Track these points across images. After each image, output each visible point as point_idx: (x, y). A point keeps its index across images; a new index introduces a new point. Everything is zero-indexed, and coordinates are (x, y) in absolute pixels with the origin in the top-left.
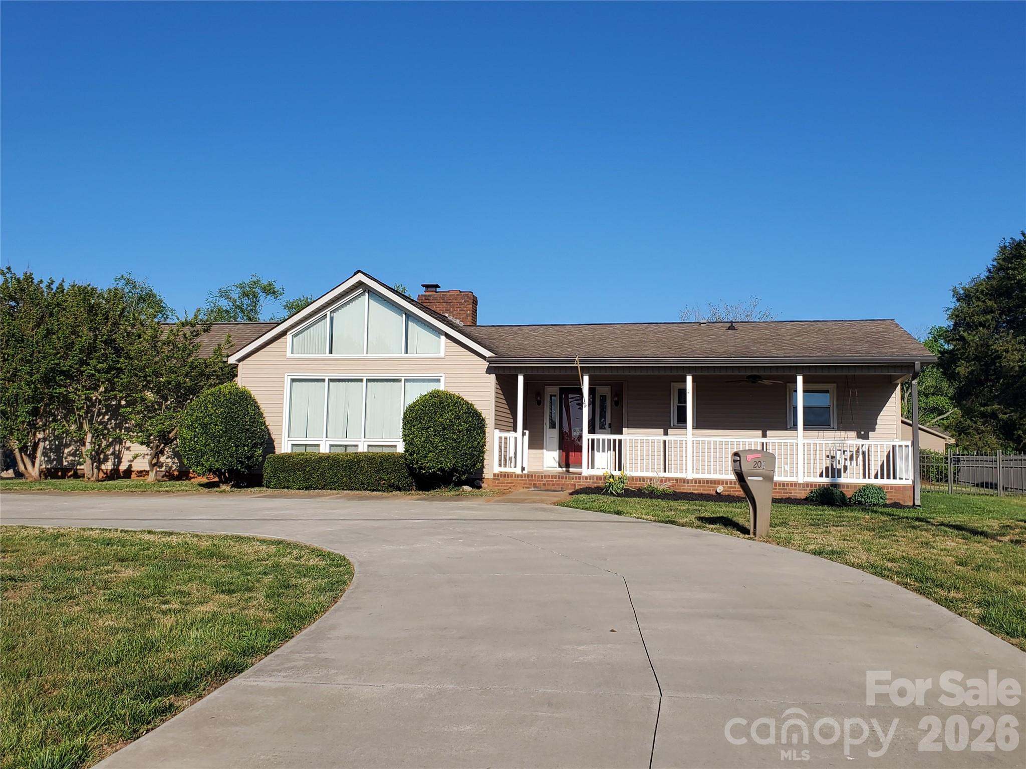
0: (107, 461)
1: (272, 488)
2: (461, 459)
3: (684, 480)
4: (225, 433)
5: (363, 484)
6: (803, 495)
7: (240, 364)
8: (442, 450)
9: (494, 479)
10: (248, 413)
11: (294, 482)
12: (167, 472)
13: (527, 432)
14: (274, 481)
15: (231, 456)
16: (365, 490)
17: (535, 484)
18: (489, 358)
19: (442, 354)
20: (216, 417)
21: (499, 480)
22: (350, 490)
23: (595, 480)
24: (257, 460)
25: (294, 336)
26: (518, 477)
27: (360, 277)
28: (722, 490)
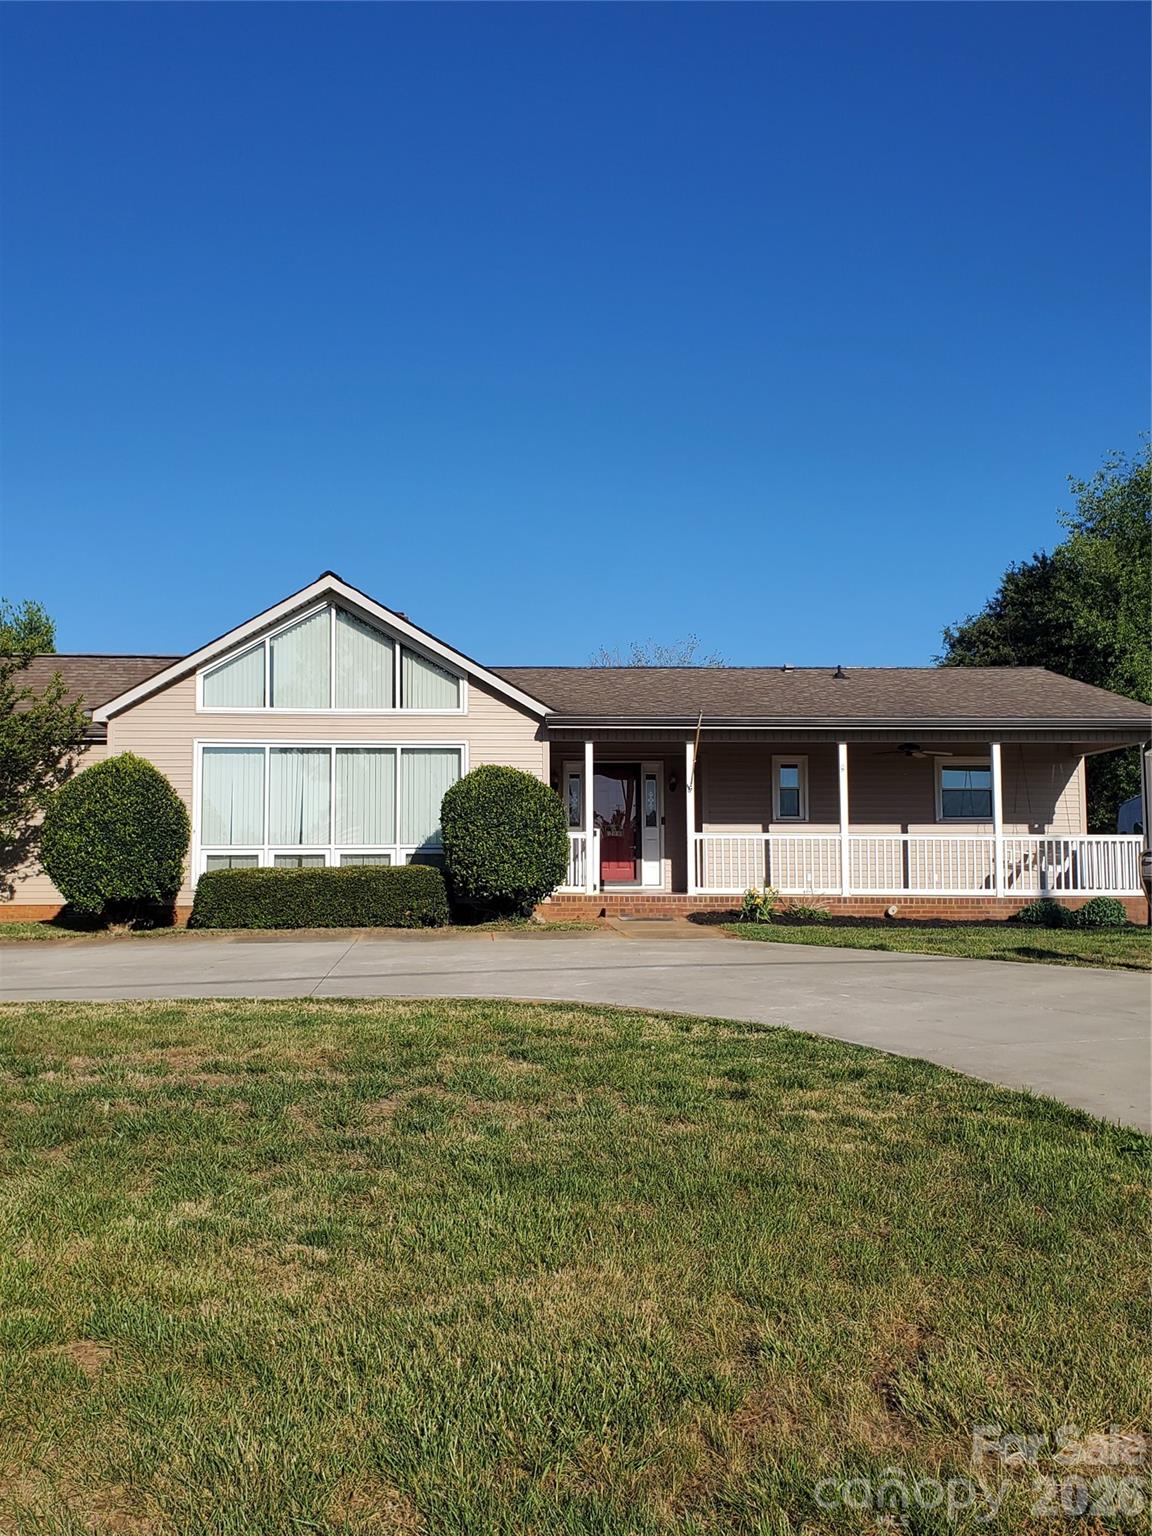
3: (838, 898)
5: (376, 916)
6: (1003, 914)
7: (111, 724)
9: (552, 904)
11: (257, 916)
13: (598, 831)
16: (378, 926)
17: (622, 910)
18: (545, 716)
19: (465, 709)
21: (560, 905)
23: (708, 902)
25: (205, 677)
26: (590, 900)
27: (329, 583)
28: (896, 910)
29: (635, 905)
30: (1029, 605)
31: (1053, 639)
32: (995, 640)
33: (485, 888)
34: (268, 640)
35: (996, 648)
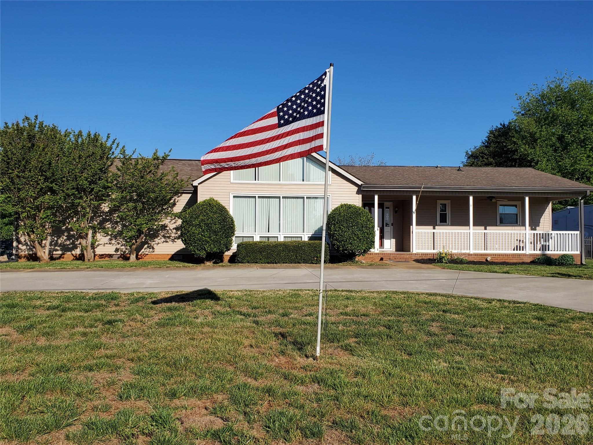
0: (77, 249)
3: (469, 255)
5: (304, 260)
6: (529, 260)
7: (200, 187)
12: (122, 255)
16: (306, 263)
17: (390, 258)
18: (360, 185)
19: (330, 182)
21: (365, 256)
23: (421, 255)
26: (376, 254)
28: (490, 259)
29: (393, 256)
31: (509, 156)
32: (486, 156)
35: (487, 159)
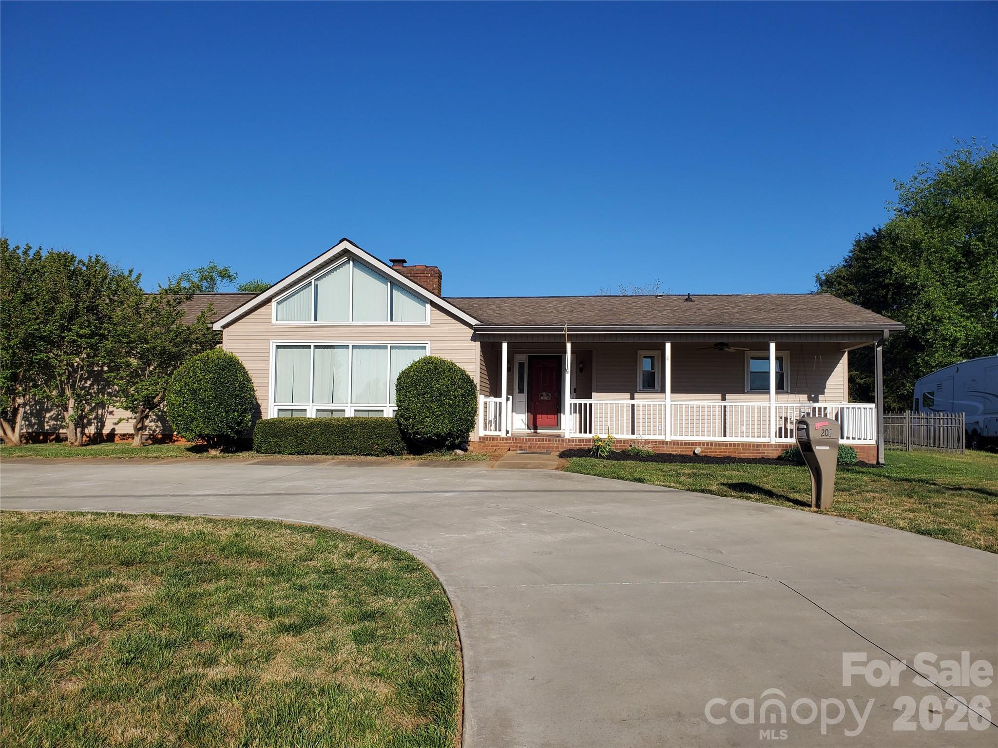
0: (91, 425)
1: (263, 453)
2: (457, 424)
3: (663, 443)
4: (215, 398)
5: (356, 449)
6: (775, 455)
7: (225, 331)
8: (438, 416)
9: (480, 442)
10: (237, 379)
11: (286, 447)
12: (151, 435)
13: (511, 397)
14: (265, 446)
15: (222, 422)
16: (358, 454)
17: (521, 447)
18: (475, 325)
19: (428, 322)
20: (206, 383)
21: (485, 443)
22: (343, 454)
23: (577, 443)
24: (246, 425)
25: (279, 303)
26: (503, 440)
27: (345, 245)
28: (701, 450)
30: (867, 259)
31: (881, 279)
32: (845, 280)
33: (417, 433)
34: (313, 281)
35: (845, 286)
